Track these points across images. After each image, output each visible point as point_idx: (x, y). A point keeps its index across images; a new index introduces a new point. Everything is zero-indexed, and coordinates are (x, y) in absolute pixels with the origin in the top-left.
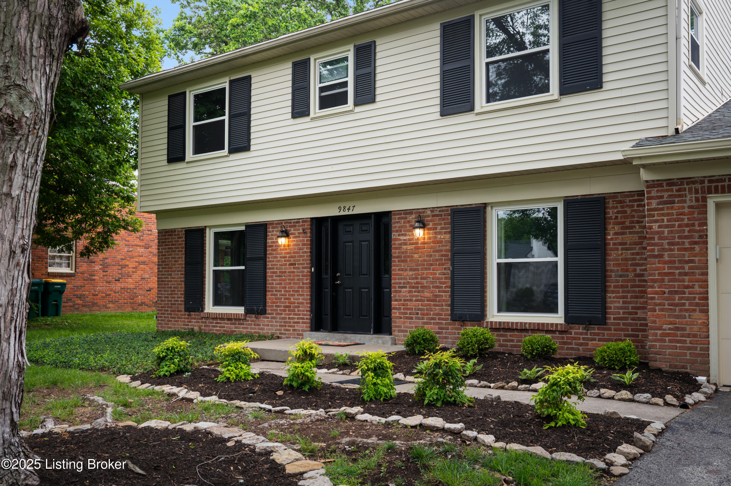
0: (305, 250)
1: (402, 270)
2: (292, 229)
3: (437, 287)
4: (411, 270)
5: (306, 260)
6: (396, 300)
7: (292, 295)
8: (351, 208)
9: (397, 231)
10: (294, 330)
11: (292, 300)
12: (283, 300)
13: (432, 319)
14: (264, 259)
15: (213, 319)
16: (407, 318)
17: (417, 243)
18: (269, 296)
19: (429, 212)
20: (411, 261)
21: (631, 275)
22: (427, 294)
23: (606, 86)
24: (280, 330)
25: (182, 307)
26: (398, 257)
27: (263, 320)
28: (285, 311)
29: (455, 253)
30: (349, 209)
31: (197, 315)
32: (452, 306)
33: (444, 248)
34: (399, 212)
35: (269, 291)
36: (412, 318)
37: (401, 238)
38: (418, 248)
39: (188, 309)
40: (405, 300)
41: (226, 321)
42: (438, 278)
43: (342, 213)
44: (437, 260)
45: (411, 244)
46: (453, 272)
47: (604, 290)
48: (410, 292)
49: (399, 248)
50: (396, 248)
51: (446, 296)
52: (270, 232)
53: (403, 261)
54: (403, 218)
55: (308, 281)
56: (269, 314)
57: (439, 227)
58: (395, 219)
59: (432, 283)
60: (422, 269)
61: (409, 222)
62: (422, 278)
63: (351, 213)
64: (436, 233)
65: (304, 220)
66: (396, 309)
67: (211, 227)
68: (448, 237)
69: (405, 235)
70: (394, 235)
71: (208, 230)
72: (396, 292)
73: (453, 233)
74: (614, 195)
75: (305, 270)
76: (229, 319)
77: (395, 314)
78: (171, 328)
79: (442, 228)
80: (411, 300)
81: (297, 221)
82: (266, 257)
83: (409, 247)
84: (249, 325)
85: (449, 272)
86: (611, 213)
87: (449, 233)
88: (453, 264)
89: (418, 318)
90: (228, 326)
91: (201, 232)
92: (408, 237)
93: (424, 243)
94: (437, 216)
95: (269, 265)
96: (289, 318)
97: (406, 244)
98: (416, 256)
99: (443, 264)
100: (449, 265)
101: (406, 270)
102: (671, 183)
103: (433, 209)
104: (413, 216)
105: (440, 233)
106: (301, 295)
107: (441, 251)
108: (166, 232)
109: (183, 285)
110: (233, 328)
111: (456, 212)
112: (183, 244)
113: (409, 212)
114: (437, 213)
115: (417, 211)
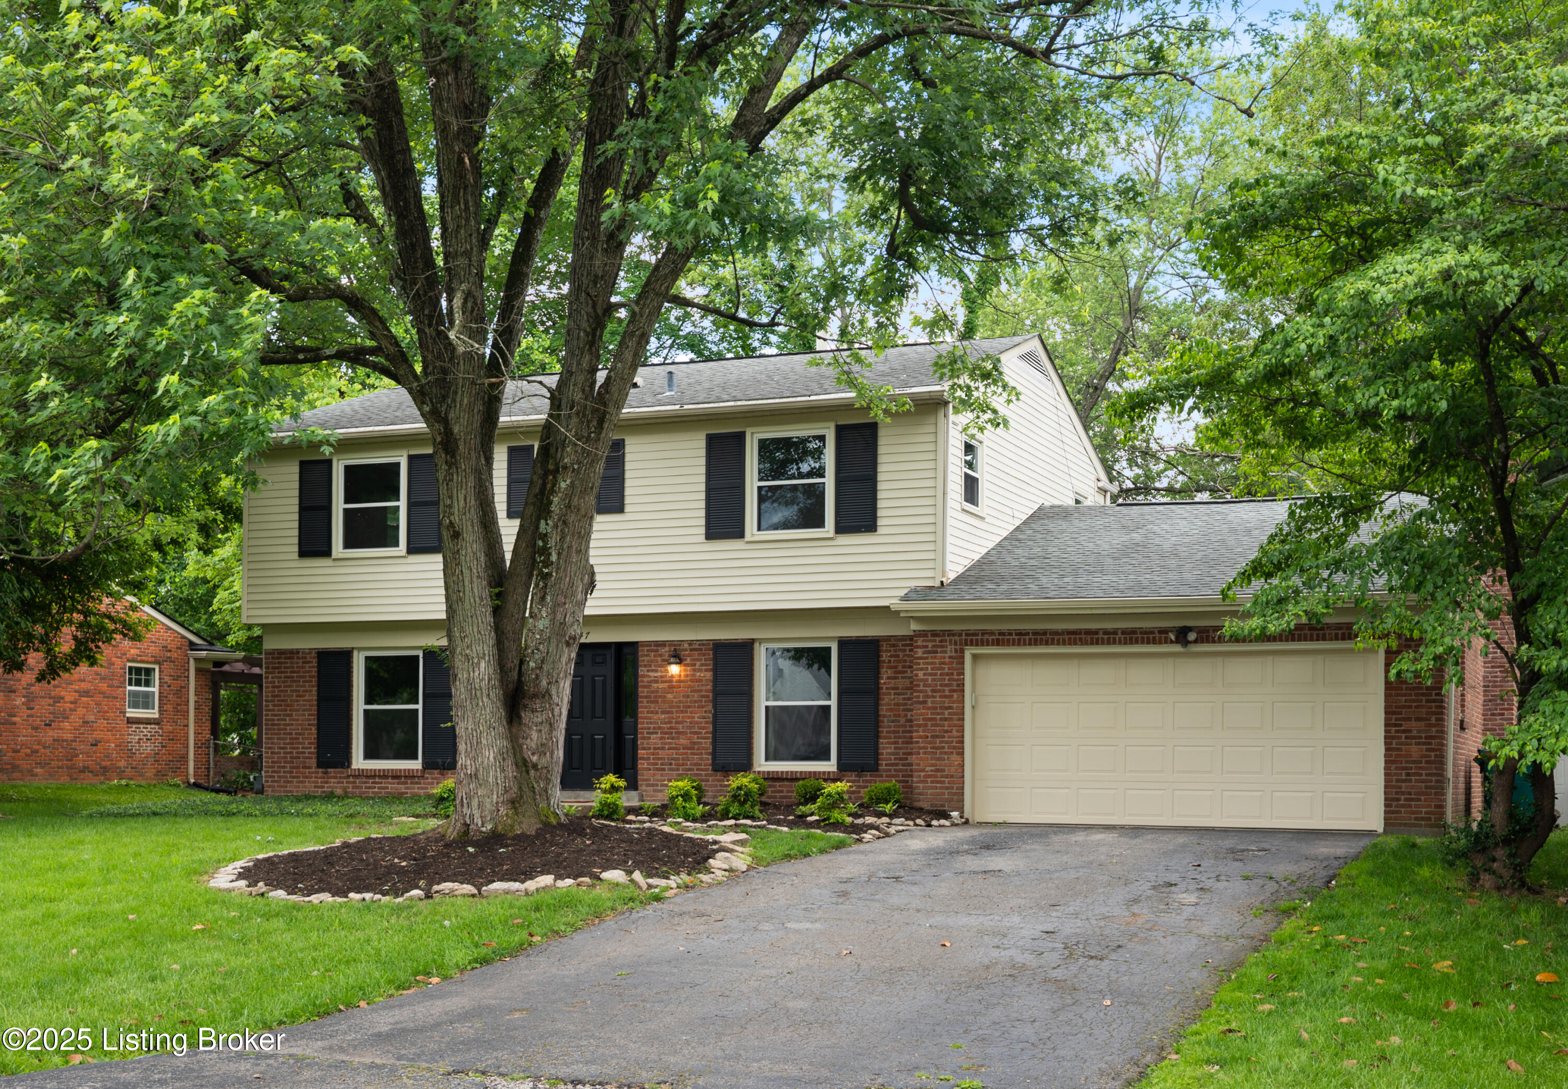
1: (653, 712)
3: (696, 732)
4: (663, 712)
6: (644, 748)
9: (645, 666)
13: (689, 769)
16: (657, 769)
17: (671, 681)
19: (687, 645)
20: (663, 701)
21: (902, 721)
22: (683, 741)
23: (880, 530)
25: (313, 762)
26: (646, 697)
29: (717, 693)
31: (339, 772)
32: (714, 754)
33: (704, 687)
34: (648, 644)
36: (663, 769)
37: (651, 674)
38: (673, 686)
39: (323, 763)
40: (655, 748)
41: (390, 780)
42: (697, 722)
44: (696, 701)
45: (663, 682)
46: (715, 716)
47: (877, 737)
48: (662, 738)
49: (649, 686)
50: (644, 686)
51: (707, 743)
53: (652, 702)
54: (653, 651)
56: (460, 768)
57: (698, 663)
58: (642, 651)
59: (689, 728)
60: (677, 712)
61: (661, 655)
62: (677, 723)
63: (584, 640)
64: (694, 670)
67: (360, 649)
68: (709, 675)
69: (656, 671)
70: (642, 671)
71: (355, 653)
72: (643, 738)
73: (715, 671)
74: (888, 639)
76: (394, 777)
77: (643, 765)
79: (702, 665)
80: (663, 748)
83: (661, 686)
84: (429, 783)
85: (711, 715)
86: (885, 656)
87: (711, 670)
88: (715, 707)
89: (671, 769)
90: (392, 786)
91: (345, 656)
92: (659, 674)
93: (680, 681)
94: (696, 649)
97: (656, 682)
98: (669, 695)
99: (703, 707)
100: (710, 707)
101: (656, 712)
102: (934, 634)
103: (691, 643)
104: (667, 649)
105: (700, 670)
107: (701, 690)
108: (281, 652)
109: (314, 730)
110: (402, 788)
111: (719, 647)
112: (314, 672)
113: (662, 644)
114: (697, 647)
115: (671, 643)
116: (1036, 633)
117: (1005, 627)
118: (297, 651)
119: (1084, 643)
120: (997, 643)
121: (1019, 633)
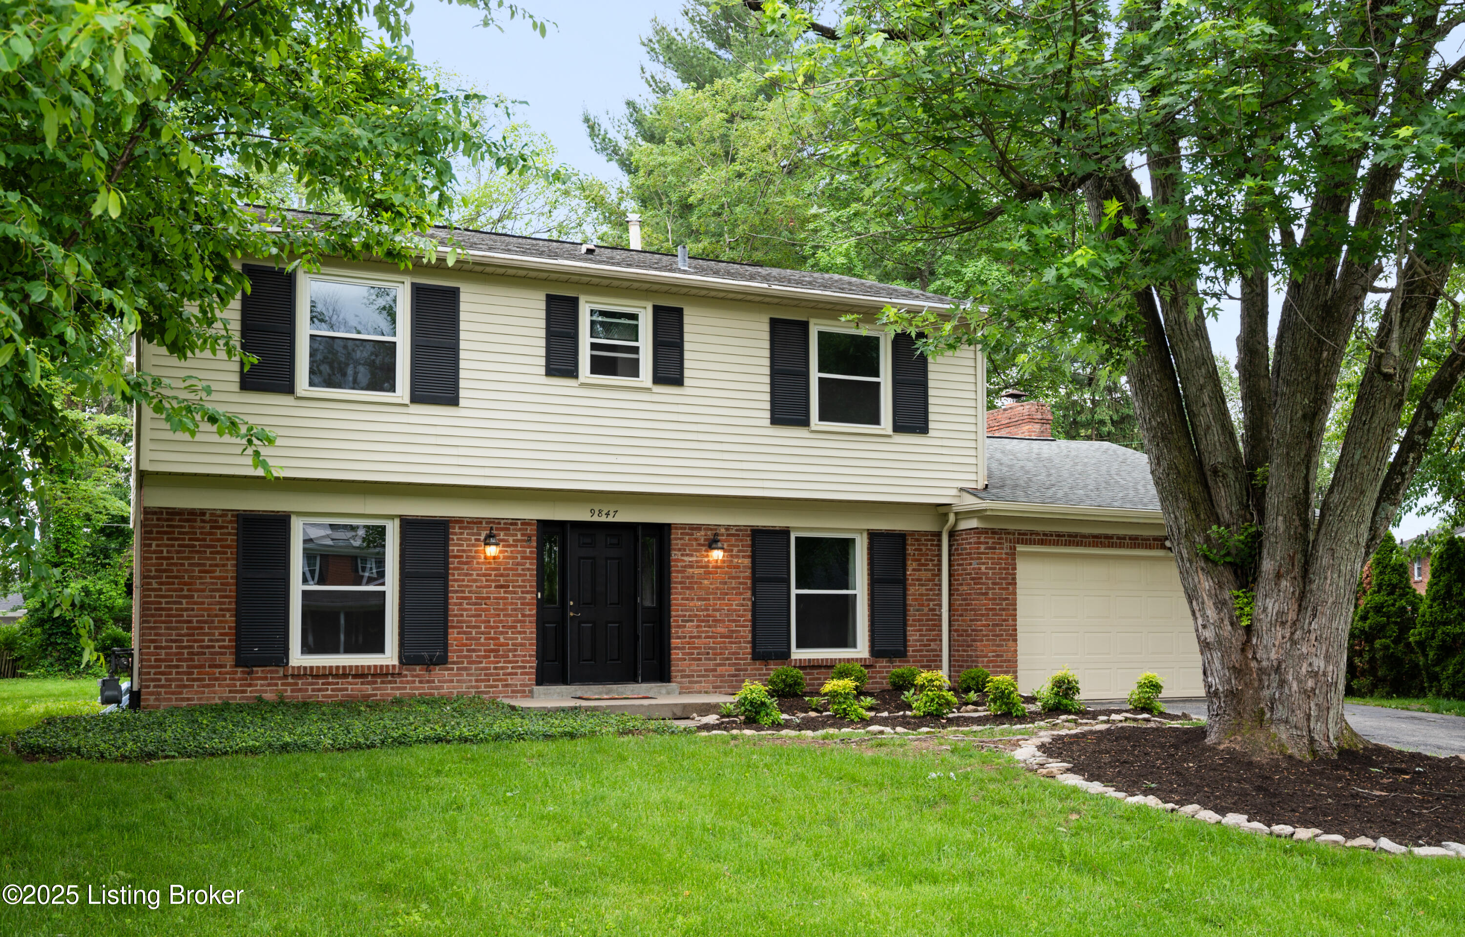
0: (528, 566)
1: (687, 599)
2: (502, 533)
3: (734, 621)
4: (699, 599)
5: (529, 581)
6: (679, 638)
7: (502, 633)
8: (612, 514)
9: (680, 550)
10: (507, 686)
11: (502, 640)
12: (482, 640)
13: (728, 659)
14: (444, 577)
15: (317, 676)
16: (694, 659)
17: (707, 567)
18: (453, 635)
19: (723, 531)
20: (700, 588)
21: (926, 609)
22: (720, 629)
23: (931, 433)
24: (477, 687)
25: (229, 659)
26: (681, 583)
27: (438, 672)
28: (486, 657)
29: (756, 580)
30: (607, 514)
31: (271, 672)
32: (754, 643)
33: (742, 575)
34: (683, 526)
35: (454, 627)
36: (700, 659)
37: (686, 558)
38: (710, 573)
39: (245, 661)
40: (691, 637)
41: (350, 679)
42: (735, 610)
43: (596, 518)
44: (733, 588)
45: (698, 567)
46: (754, 604)
47: (905, 625)
48: (698, 627)
49: (683, 572)
50: (678, 572)
51: (746, 632)
52: (455, 534)
53: (688, 588)
54: (687, 534)
55: (534, 612)
56: (454, 663)
57: (735, 549)
58: (675, 534)
59: (727, 615)
60: (714, 599)
61: (696, 539)
62: (714, 610)
63: (610, 519)
64: (732, 556)
65: (525, 523)
66: (678, 648)
67: (300, 514)
68: (747, 562)
69: (692, 556)
70: (675, 555)
71: (294, 518)
72: (679, 627)
73: (753, 557)
74: (913, 533)
75: (528, 596)
76: (355, 676)
77: (676, 655)
78: (188, 699)
79: (739, 551)
80: (699, 637)
81: (514, 522)
82: (447, 574)
83: (696, 571)
84: (408, 682)
85: (749, 603)
86: (910, 550)
87: (748, 557)
88: (754, 594)
89: (709, 659)
90: (353, 688)
91: (277, 522)
92: (694, 559)
93: (717, 567)
94: (733, 535)
95: (454, 586)
96: (495, 668)
97: (692, 567)
98: (706, 582)
99: (741, 594)
100: (749, 594)
101: (693, 599)
103: (728, 528)
104: (703, 533)
105: (737, 557)
106: (520, 633)
107: (739, 578)
108: (173, 513)
109: (229, 617)
110: (369, 689)
111: (757, 533)
112: (231, 540)
113: (698, 527)
114: (734, 532)
115: (708, 527)
116: (1070, 535)
117: (1048, 529)
118: (202, 512)
119: (1103, 545)
120: (1042, 543)
121: (1059, 535)
